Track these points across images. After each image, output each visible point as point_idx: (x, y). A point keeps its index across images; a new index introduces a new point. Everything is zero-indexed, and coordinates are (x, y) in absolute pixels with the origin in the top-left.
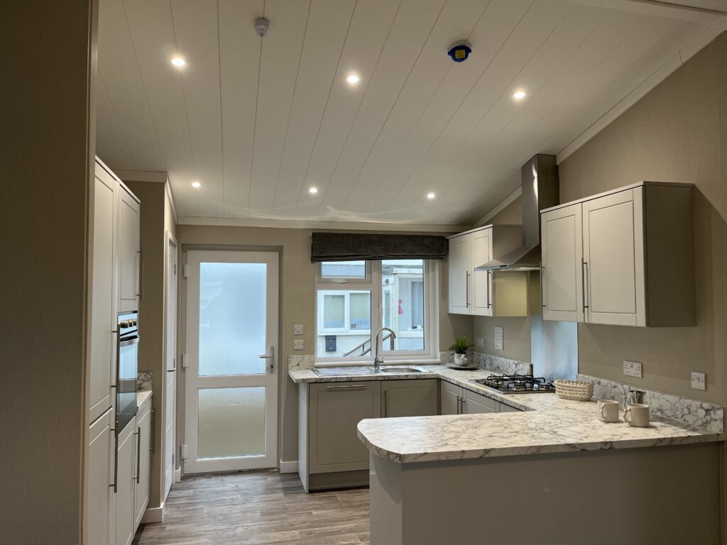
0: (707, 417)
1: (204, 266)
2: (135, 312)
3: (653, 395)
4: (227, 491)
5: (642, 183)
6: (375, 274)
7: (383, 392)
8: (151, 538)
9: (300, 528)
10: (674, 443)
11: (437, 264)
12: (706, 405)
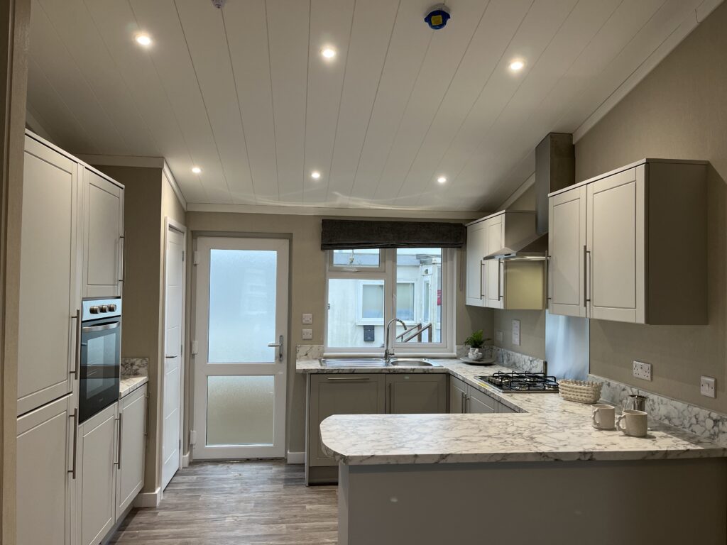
0: (715, 428)
1: (215, 253)
2: (119, 298)
3: (662, 401)
4: (229, 479)
5: (644, 161)
6: (389, 263)
7: (388, 386)
8: (141, 523)
9: (288, 522)
10: (669, 457)
11: (456, 252)
12: (714, 415)
